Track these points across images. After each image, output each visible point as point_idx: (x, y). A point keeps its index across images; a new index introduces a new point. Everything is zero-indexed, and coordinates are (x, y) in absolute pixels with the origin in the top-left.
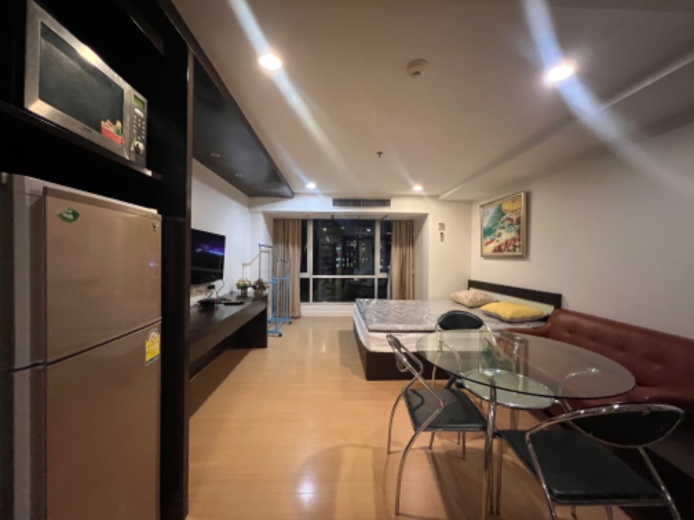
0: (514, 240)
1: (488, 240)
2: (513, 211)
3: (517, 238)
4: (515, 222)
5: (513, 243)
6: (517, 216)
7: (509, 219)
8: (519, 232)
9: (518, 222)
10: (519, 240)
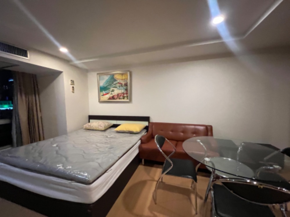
0: (124, 94)
1: (104, 93)
2: (122, 79)
3: (125, 93)
4: (123, 85)
5: (122, 95)
6: (125, 82)
7: (119, 83)
8: (126, 90)
9: (126, 85)
10: (127, 94)
